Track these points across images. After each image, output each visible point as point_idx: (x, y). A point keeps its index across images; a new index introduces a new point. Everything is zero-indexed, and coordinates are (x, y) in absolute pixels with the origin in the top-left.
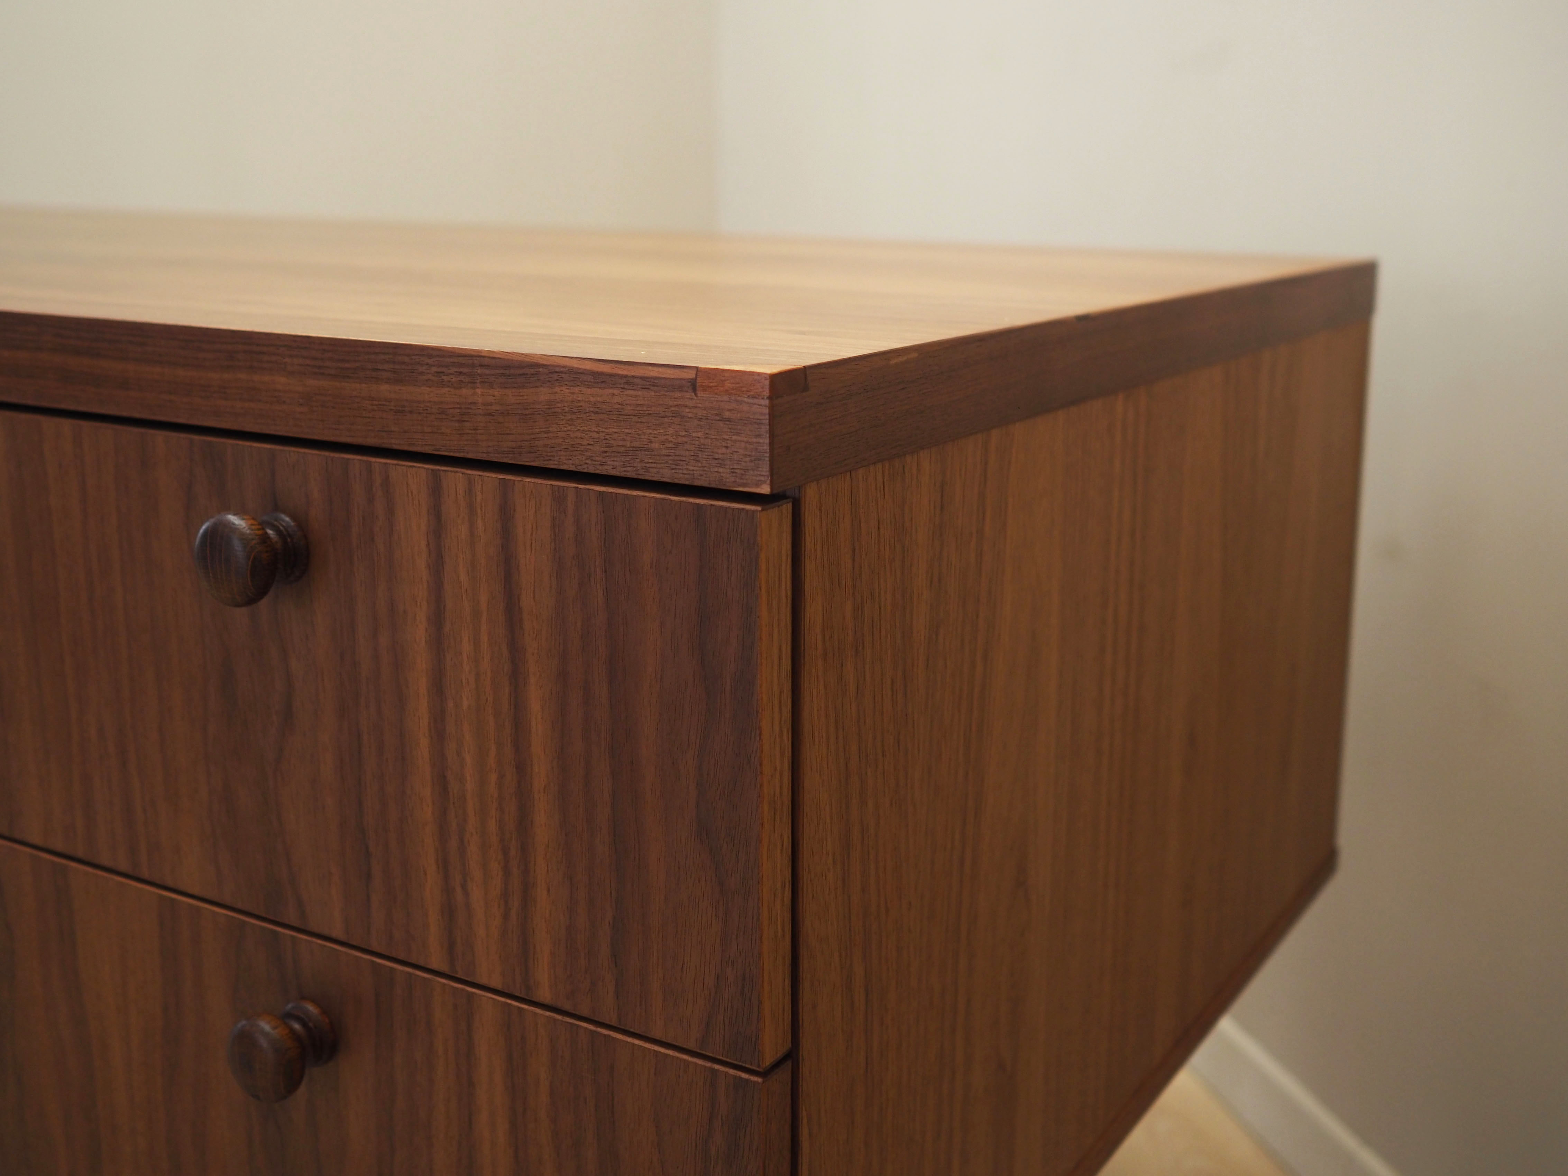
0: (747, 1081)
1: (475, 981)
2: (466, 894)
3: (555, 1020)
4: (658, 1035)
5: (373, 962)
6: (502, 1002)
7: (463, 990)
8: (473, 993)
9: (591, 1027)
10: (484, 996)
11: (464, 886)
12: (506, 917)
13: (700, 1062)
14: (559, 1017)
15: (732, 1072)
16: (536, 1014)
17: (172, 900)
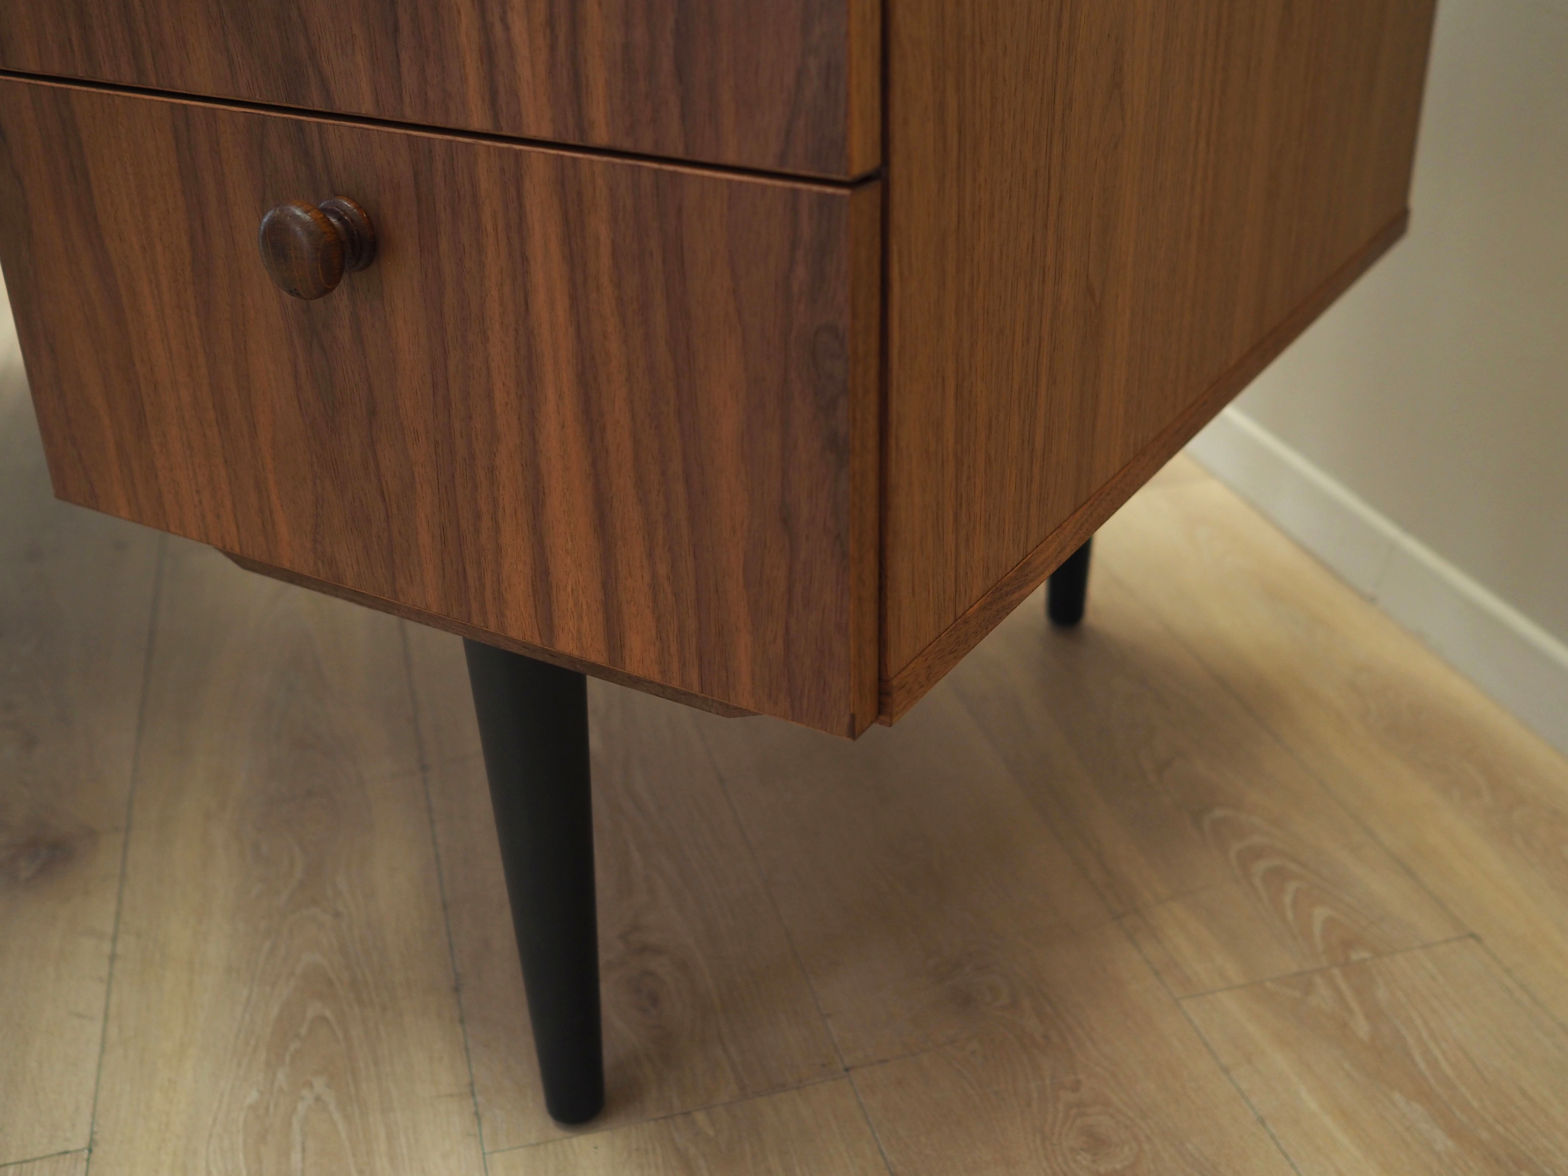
0: (833, 196)
1: (522, 136)
2: (507, 28)
3: (614, 165)
4: (730, 158)
5: (408, 135)
6: (553, 155)
7: (509, 149)
8: (521, 151)
9: (655, 166)
10: (533, 151)
11: (503, 19)
12: (553, 48)
13: (779, 183)
14: (618, 161)
15: (815, 188)
16: (592, 161)
17: (185, 106)
